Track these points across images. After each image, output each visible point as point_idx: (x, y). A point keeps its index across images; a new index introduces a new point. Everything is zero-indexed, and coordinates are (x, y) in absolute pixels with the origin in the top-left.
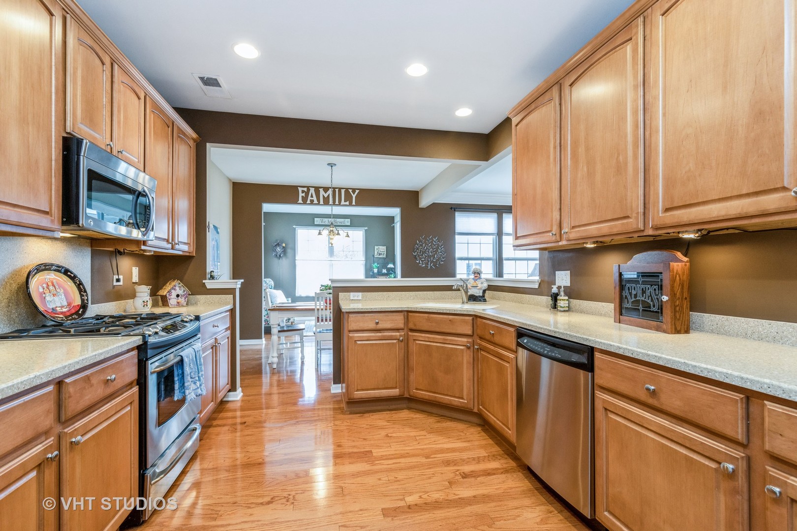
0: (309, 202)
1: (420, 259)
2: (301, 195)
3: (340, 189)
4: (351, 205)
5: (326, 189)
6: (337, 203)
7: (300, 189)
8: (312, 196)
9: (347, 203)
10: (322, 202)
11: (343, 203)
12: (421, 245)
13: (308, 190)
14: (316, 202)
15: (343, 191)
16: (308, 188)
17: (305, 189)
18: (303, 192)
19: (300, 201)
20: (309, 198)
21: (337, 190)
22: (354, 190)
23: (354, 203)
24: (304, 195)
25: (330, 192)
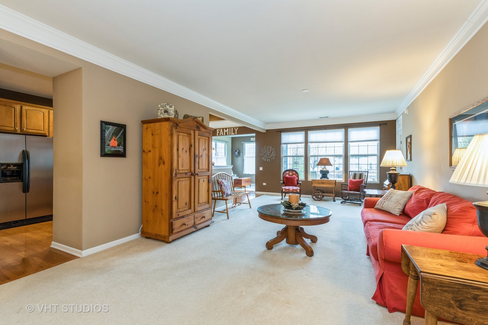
0: (220, 135)
1: (264, 157)
2: (218, 132)
3: (231, 128)
4: (235, 134)
5: (226, 129)
6: (230, 134)
7: (217, 130)
8: (221, 133)
9: (234, 134)
10: (225, 135)
11: (232, 134)
12: (264, 150)
13: (220, 130)
14: (222, 134)
15: (232, 129)
16: (220, 129)
17: (219, 130)
18: (218, 131)
19: (217, 135)
20: (220, 133)
21: (230, 129)
22: (236, 128)
23: (236, 134)
24: (219, 132)
25: (228, 130)
